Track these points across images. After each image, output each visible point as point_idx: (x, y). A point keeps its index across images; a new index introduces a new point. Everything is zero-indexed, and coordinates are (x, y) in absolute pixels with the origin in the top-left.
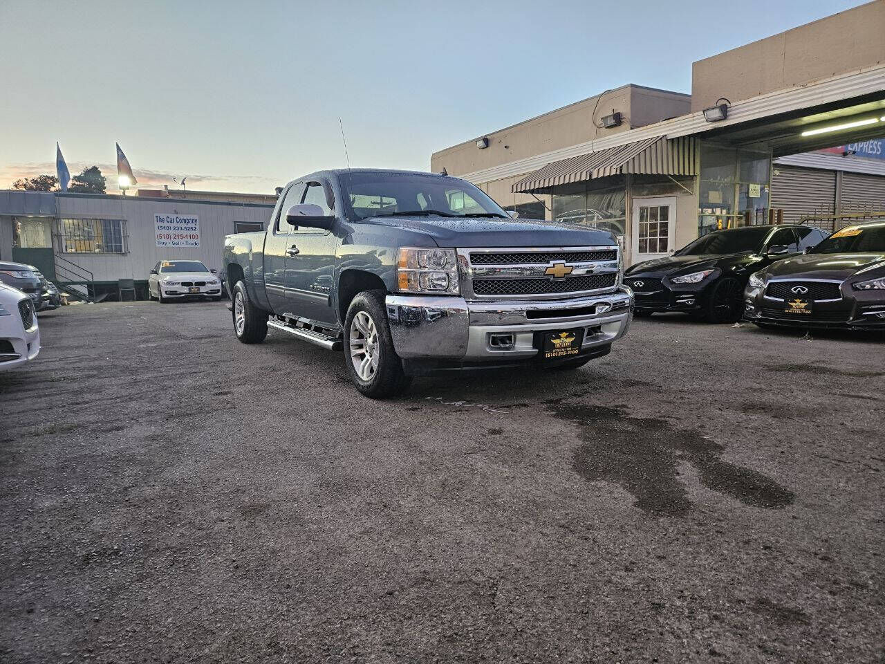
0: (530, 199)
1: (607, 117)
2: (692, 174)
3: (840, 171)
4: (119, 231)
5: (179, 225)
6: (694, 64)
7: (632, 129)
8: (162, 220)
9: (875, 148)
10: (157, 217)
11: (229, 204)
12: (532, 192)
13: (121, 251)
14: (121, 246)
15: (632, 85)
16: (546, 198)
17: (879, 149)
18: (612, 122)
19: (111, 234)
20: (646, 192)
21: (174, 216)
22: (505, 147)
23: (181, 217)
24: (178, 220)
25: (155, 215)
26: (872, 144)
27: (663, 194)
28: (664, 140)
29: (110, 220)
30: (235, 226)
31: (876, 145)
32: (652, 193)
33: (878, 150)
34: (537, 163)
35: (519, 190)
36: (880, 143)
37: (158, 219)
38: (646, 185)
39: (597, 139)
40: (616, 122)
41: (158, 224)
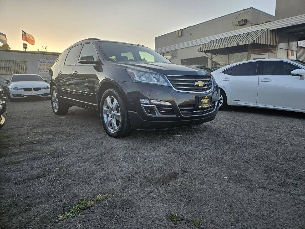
0: (203, 54)
1: (241, 21)
4: (23, 65)
5: (48, 64)
7: (252, 26)
12: (205, 52)
14: (24, 72)
15: (252, 8)
16: (209, 55)
18: (242, 23)
19: (20, 67)
20: (256, 52)
21: (46, 61)
22: (190, 34)
24: (48, 62)
25: (38, 60)
27: (263, 53)
28: (268, 30)
29: (19, 61)
32: (259, 52)
34: (206, 40)
35: (199, 51)
37: (40, 61)
38: (256, 49)
39: (235, 30)
40: (245, 23)
41: (39, 64)
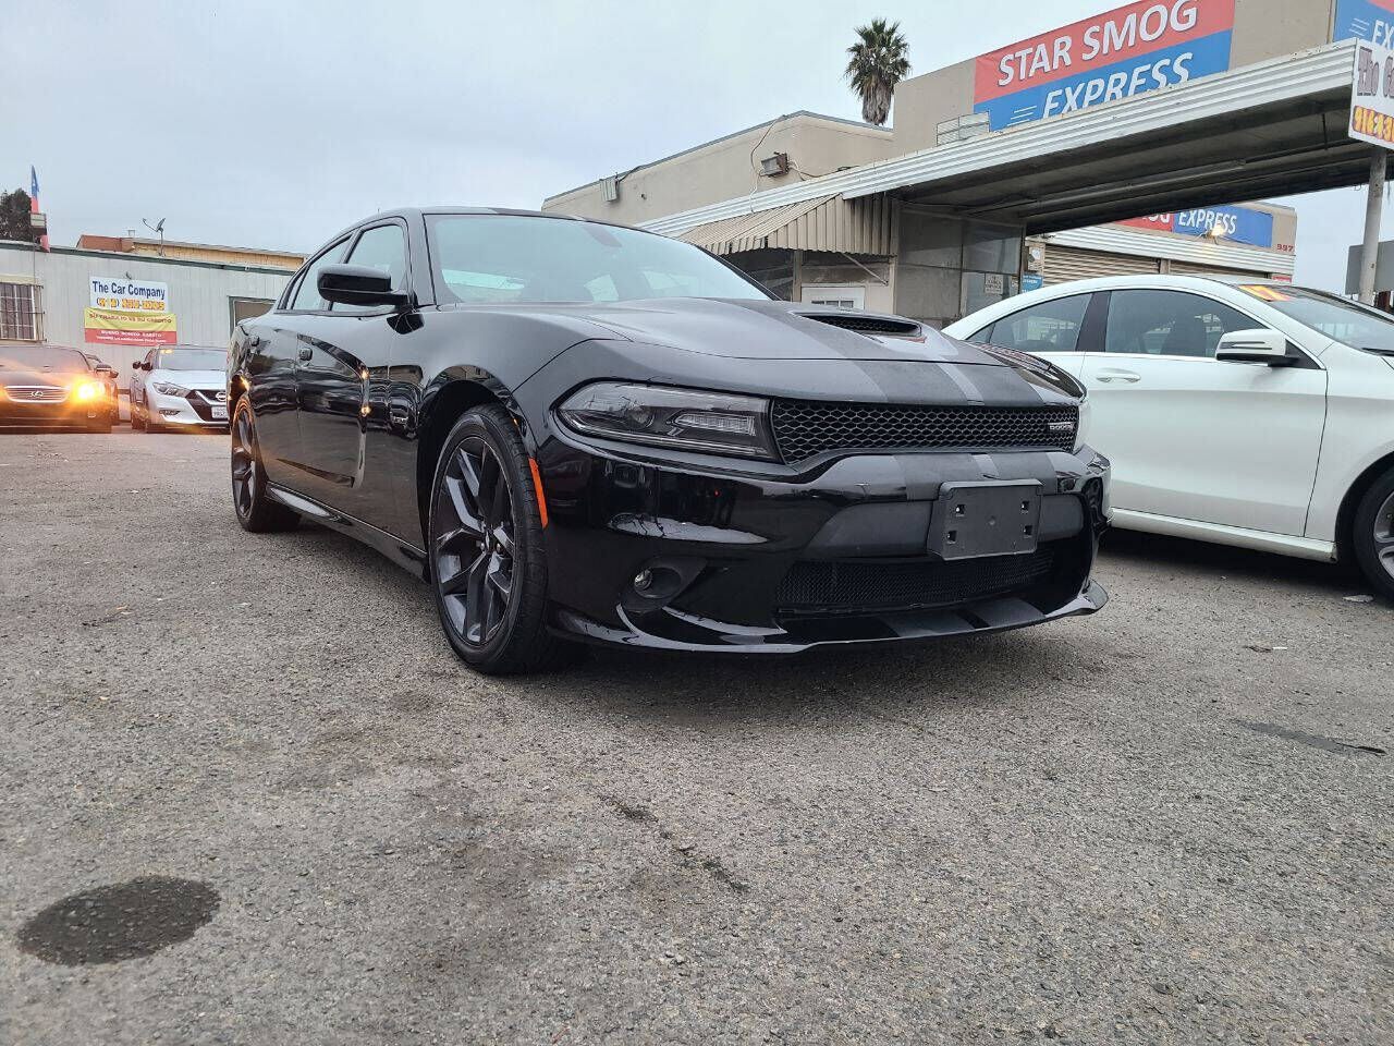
1: (768, 160)
2: (884, 253)
3: (1167, 260)
4: (29, 302)
5: (134, 297)
7: (802, 180)
8: (104, 289)
9: (1225, 223)
10: (95, 283)
11: (222, 267)
13: (31, 337)
14: (31, 329)
15: (805, 113)
17: (1233, 225)
18: (775, 168)
19: (14, 309)
20: (819, 279)
21: (124, 283)
22: (643, 196)
23: (138, 284)
24: (132, 289)
25: (92, 279)
26: (1221, 218)
27: (845, 282)
28: (839, 199)
29: (12, 285)
30: (231, 302)
31: (1228, 220)
32: (830, 279)
33: (1231, 228)
36: (1234, 217)
37: (97, 286)
38: (821, 268)
39: (760, 190)
40: (780, 168)
41: (95, 295)
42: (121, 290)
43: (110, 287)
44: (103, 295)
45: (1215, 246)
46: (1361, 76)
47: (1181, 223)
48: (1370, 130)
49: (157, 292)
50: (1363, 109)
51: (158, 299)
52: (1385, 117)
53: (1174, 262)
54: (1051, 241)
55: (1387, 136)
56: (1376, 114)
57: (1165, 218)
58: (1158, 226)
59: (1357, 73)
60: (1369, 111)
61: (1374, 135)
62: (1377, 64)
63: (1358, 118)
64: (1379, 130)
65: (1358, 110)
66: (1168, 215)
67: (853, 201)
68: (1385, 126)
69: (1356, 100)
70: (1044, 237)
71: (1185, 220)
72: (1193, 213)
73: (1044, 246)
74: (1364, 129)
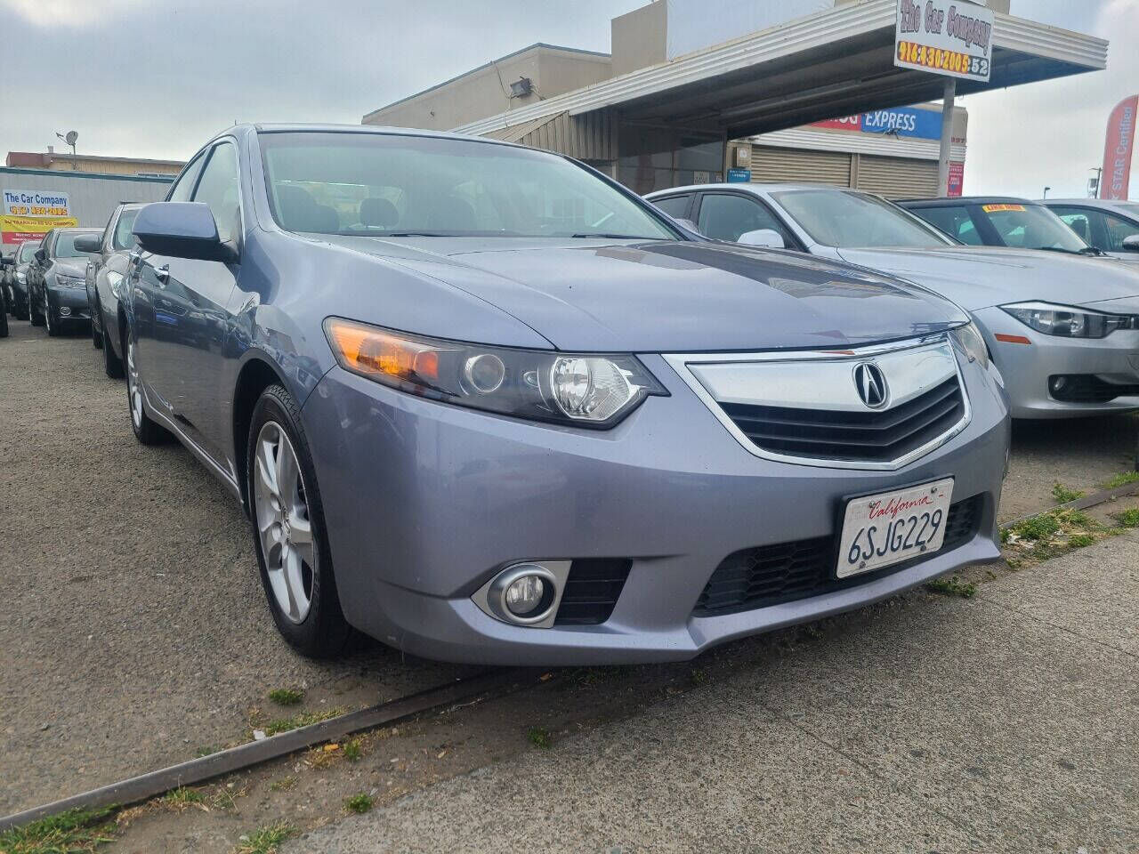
1: (516, 84)
2: (606, 158)
3: (856, 154)
5: (40, 205)
6: (613, 21)
7: (541, 100)
8: (16, 199)
9: (906, 122)
10: (7, 194)
15: (541, 45)
17: (913, 124)
18: (520, 90)
25: (5, 191)
26: (902, 118)
28: (565, 117)
31: (908, 120)
33: (911, 126)
36: (914, 117)
37: (9, 196)
39: (511, 109)
40: (525, 91)
41: (8, 204)
42: (29, 200)
43: (20, 198)
44: (14, 204)
45: (897, 141)
46: (904, 18)
47: (868, 124)
48: (914, 59)
49: (61, 200)
50: (907, 43)
51: (61, 206)
52: (928, 48)
53: (864, 156)
54: (758, 142)
55: (931, 63)
56: (919, 46)
57: (854, 120)
58: (848, 126)
59: (900, 16)
60: (913, 45)
61: (918, 63)
62: (918, 7)
63: (903, 50)
64: (923, 57)
65: (903, 45)
66: (856, 117)
67: (577, 117)
68: (928, 56)
69: (899, 36)
70: (750, 139)
71: (871, 121)
72: (877, 115)
73: (751, 146)
74: (908, 59)
